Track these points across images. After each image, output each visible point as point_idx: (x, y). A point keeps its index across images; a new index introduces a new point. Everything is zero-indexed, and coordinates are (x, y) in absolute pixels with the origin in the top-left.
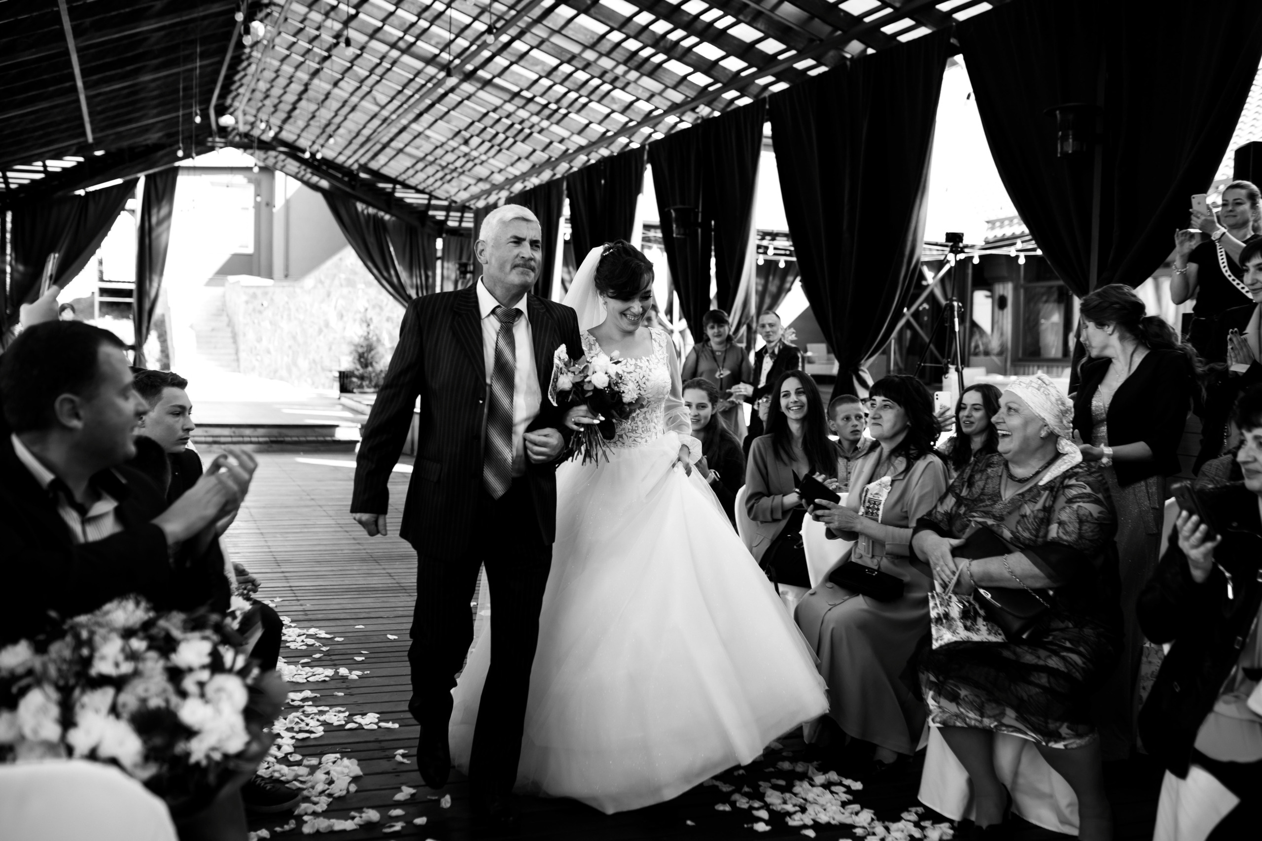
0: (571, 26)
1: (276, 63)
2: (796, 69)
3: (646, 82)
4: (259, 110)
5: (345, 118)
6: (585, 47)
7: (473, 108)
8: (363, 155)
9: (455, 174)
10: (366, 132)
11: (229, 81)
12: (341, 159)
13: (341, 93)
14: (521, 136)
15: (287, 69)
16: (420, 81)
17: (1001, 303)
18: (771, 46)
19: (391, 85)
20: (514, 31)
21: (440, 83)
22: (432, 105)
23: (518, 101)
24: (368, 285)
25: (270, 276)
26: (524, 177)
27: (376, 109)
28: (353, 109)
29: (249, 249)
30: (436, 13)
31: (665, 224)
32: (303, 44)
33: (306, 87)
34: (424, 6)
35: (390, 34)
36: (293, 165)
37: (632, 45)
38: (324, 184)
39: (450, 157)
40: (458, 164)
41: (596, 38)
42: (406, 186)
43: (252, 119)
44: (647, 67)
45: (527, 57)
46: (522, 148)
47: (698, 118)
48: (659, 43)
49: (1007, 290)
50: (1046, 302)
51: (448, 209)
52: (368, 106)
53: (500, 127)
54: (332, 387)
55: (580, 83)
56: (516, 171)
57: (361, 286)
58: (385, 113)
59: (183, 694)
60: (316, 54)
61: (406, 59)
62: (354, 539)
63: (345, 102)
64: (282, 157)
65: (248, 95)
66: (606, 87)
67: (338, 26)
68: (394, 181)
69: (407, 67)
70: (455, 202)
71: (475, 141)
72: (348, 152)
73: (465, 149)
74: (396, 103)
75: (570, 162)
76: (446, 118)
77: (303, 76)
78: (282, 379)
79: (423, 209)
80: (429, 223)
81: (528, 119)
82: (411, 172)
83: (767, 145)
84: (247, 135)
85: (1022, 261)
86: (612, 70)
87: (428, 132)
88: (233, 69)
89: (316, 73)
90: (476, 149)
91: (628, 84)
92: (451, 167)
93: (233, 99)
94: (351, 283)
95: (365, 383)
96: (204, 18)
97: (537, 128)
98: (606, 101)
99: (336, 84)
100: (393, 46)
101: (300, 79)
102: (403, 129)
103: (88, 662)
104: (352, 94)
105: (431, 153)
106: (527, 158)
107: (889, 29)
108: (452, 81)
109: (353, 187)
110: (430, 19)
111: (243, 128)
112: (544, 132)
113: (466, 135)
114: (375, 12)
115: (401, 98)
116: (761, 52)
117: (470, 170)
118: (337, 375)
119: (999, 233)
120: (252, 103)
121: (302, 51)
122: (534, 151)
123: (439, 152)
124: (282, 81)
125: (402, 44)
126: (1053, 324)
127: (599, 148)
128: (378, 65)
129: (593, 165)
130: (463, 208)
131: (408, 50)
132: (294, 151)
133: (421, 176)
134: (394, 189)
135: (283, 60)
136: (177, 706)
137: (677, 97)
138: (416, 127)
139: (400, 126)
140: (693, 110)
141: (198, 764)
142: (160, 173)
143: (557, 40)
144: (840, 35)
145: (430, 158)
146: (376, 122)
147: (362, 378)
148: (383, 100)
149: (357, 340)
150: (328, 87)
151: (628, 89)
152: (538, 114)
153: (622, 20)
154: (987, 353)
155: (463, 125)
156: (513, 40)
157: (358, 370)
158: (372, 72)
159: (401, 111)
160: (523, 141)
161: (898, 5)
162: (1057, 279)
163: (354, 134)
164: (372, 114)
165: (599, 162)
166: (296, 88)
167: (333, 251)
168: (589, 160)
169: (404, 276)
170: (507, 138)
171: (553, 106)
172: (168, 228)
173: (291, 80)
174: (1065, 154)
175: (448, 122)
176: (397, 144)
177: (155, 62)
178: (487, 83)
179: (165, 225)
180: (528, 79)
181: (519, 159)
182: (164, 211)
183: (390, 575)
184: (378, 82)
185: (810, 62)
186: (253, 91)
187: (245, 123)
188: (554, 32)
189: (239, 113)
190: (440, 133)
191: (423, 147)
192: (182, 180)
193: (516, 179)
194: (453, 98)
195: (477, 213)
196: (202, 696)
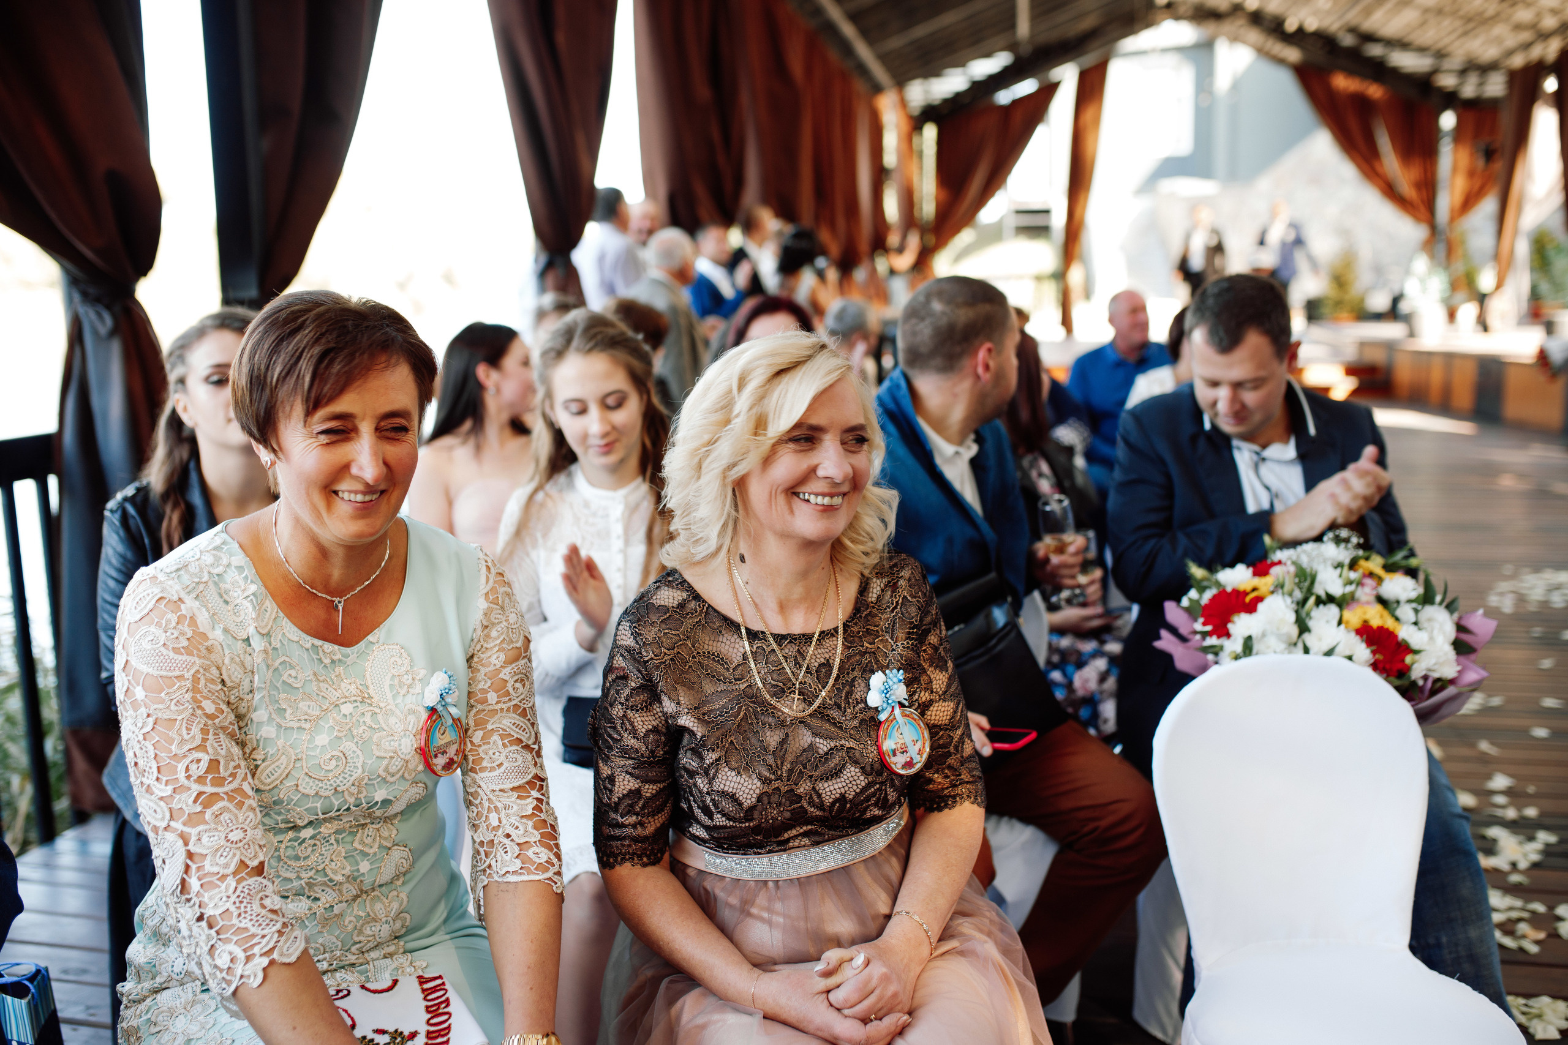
29: (1187, 151)
38: (1296, 55)
42: (1407, 48)
51: (1463, 71)
59: (1398, 620)
68: (1391, 44)
70: (1476, 62)
79: (1425, 76)
80: (1433, 94)
94: (1316, 180)
95: (1342, 309)
103: (1312, 583)
109: (1331, 57)
130: (1490, 67)
134: (1386, 57)
136: (1395, 628)
147: (1336, 304)
149: (1329, 256)
157: (1330, 295)
169: (1396, 169)
195: (1513, 76)
196: (1416, 623)
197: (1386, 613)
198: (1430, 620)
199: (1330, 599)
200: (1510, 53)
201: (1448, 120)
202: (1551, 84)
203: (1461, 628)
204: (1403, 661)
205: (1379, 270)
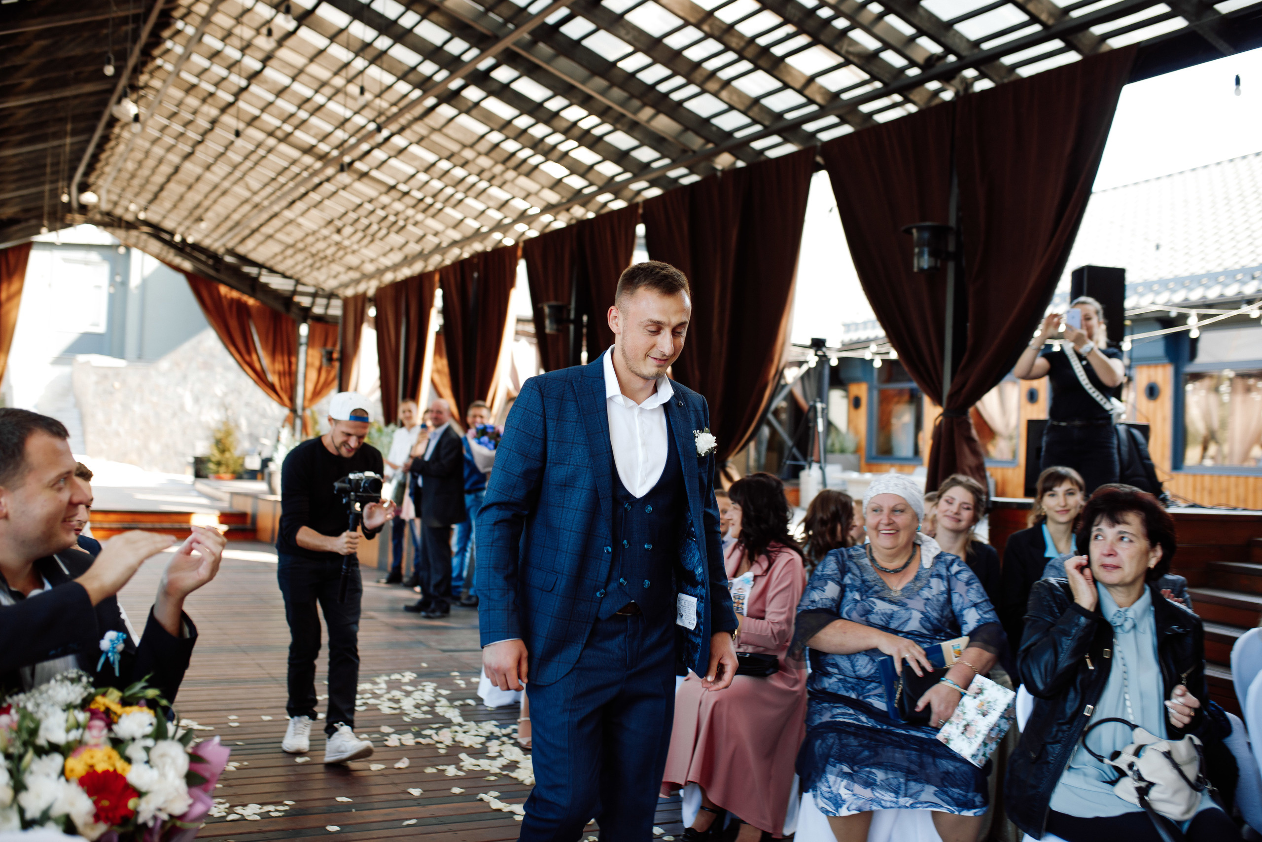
0: (452, 124)
1: (147, 145)
2: (668, 178)
3: (523, 181)
4: (124, 190)
5: (215, 202)
6: (464, 146)
7: (349, 198)
8: (232, 239)
9: (325, 262)
10: (236, 217)
11: (95, 158)
12: (206, 243)
13: (212, 177)
14: (395, 228)
15: (158, 151)
16: (295, 169)
17: (856, 403)
18: (645, 154)
19: (265, 172)
20: (394, 127)
21: (315, 173)
22: (306, 194)
23: (394, 194)
24: (227, 368)
25: (121, 356)
26: (395, 267)
27: (247, 194)
28: (224, 193)
29: (101, 328)
30: (316, 106)
31: (538, 318)
32: (177, 127)
33: (177, 169)
34: (304, 99)
35: (268, 123)
36: (155, 245)
37: (511, 146)
38: (187, 265)
39: (321, 245)
40: (330, 252)
41: (475, 138)
42: (272, 271)
43: (114, 198)
44: (525, 168)
45: (405, 152)
46: (396, 239)
47: (571, 219)
48: (537, 145)
49: (861, 390)
50: (898, 402)
51: (314, 295)
52: (241, 191)
53: (374, 218)
54: (184, 473)
55: (457, 180)
56: (387, 261)
57: (219, 370)
58: (257, 199)
59: (129, 760)
60: (190, 138)
61: (283, 148)
62: (219, 629)
63: (215, 187)
64: (144, 237)
65: (114, 174)
66: (483, 184)
67: (214, 112)
68: (261, 266)
69: (282, 156)
70: (323, 290)
71: (348, 230)
72: (215, 235)
73: (337, 238)
74: (269, 190)
75: (443, 254)
76: (320, 206)
77: (174, 158)
78: (131, 463)
79: (288, 294)
80: (294, 309)
81: (404, 211)
82: (279, 258)
83: (640, 245)
84: (108, 214)
85: (877, 364)
86: (490, 169)
87: (301, 220)
88: (100, 147)
89: (188, 156)
90: (349, 238)
91: (504, 183)
92: (322, 255)
93: (98, 177)
94: (207, 366)
95: (222, 469)
96: (76, 97)
97: (411, 221)
98: (482, 197)
99: (208, 168)
100: (271, 134)
101: (170, 162)
102: (275, 215)
103: (34, 732)
104: (224, 178)
105: (302, 240)
106: (401, 248)
107: (757, 145)
108: (330, 171)
109: (217, 270)
110: (311, 110)
111: (105, 206)
112: (419, 225)
113: (339, 224)
114: (254, 101)
115: (275, 185)
116: (636, 160)
117: (341, 258)
118: (191, 460)
119: (854, 336)
120: (118, 182)
121: (175, 134)
122: (407, 243)
123: (311, 239)
124: (151, 163)
125: (279, 134)
126: (905, 425)
127: (472, 242)
128: (253, 152)
129: (466, 260)
130: (331, 295)
131: (286, 139)
132: (157, 231)
133: (290, 262)
134: (259, 274)
135: (155, 141)
136: (124, 770)
137: (553, 197)
138: (288, 214)
139: (270, 212)
140: (568, 210)
141: (145, 824)
142: (13, 249)
143: (436, 137)
144: (711, 149)
145: (300, 245)
146: (247, 208)
147: (219, 464)
148: (255, 185)
149: (213, 425)
150: (198, 170)
151: (506, 187)
152: (414, 207)
153: (502, 123)
154: (842, 451)
155: (337, 214)
156: (392, 135)
157: (213, 455)
158: (246, 158)
159: (273, 198)
160: (398, 232)
161: (767, 123)
162: (910, 380)
163: (222, 219)
164: (243, 199)
165: (472, 257)
166: (166, 169)
167: (190, 333)
168: (461, 254)
169: (266, 361)
170: (380, 229)
171: (429, 200)
172: (18, 305)
173: (161, 161)
174: (921, 270)
175: (322, 210)
176: (267, 230)
177: (19, 137)
178: (364, 175)
179: (15, 301)
180: (404, 173)
181: (391, 250)
182: (14, 287)
183: (259, 665)
184: (251, 169)
185: (682, 171)
186: (120, 170)
187: (109, 201)
188: (434, 130)
189: (103, 192)
190: (311, 221)
191: (294, 235)
192: (36, 257)
193: (387, 269)
194: (328, 187)
195: (346, 301)
196: (147, 762)
197: (115, 755)
198: (163, 756)
199: (54, 748)
200: (346, 286)
201: (304, 330)
202: (372, 312)
203: (195, 758)
204: (126, 805)
205: (254, 438)
